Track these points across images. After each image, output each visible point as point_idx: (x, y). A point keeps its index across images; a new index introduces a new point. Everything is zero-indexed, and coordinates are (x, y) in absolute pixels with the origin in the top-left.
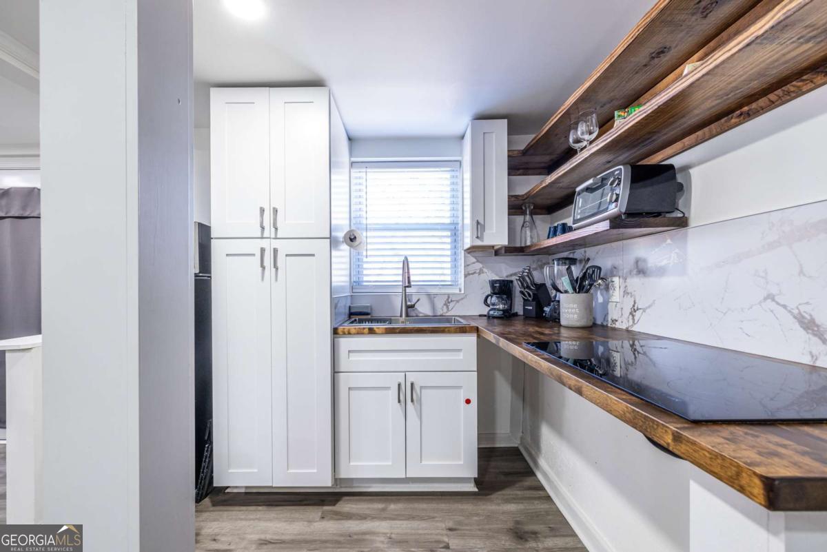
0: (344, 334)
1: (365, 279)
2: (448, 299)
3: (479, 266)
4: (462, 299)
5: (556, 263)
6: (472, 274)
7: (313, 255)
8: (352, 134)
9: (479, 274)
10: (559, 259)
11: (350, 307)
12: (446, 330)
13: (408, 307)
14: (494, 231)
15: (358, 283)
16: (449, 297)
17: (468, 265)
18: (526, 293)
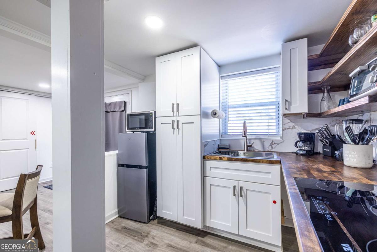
0: (208, 159)
1: (229, 131)
2: (272, 143)
3: (292, 124)
4: (281, 143)
5: (344, 123)
6: (288, 129)
7: (193, 123)
8: (220, 63)
9: (292, 129)
10: (346, 120)
11: (219, 145)
12: (261, 161)
13: (248, 146)
14: (298, 105)
15: (225, 133)
16: (273, 142)
17: (285, 124)
18: (324, 141)
